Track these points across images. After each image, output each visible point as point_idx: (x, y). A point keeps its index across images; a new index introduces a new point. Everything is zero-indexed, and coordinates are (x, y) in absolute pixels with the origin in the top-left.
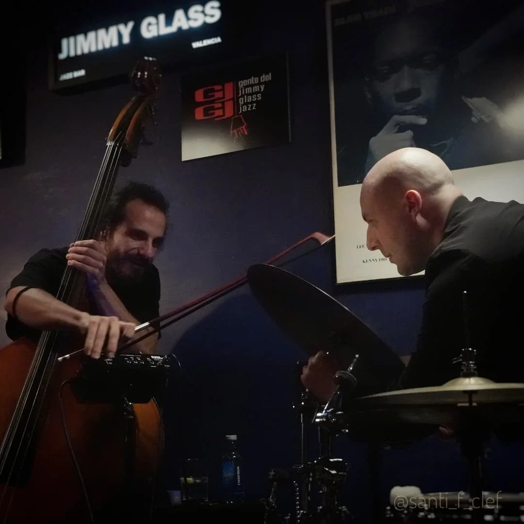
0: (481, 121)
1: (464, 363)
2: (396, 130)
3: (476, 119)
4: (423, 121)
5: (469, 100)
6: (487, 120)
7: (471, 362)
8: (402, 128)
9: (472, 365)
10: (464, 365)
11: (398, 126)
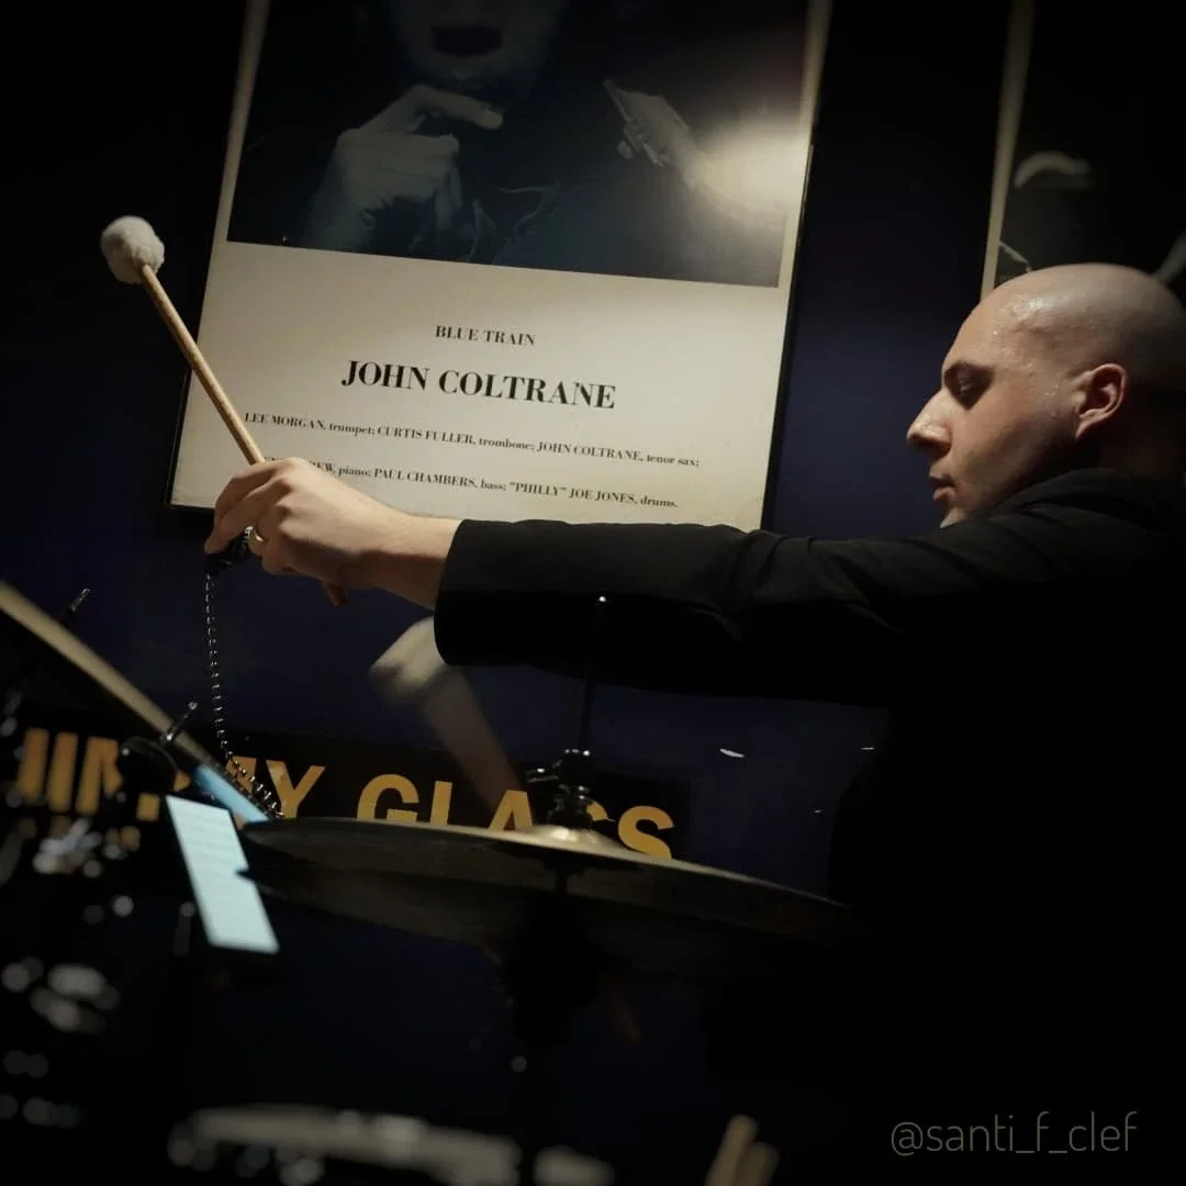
0: (641, 156)
1: (562, 786)
2: (416, 126)
3: (628, 149)
4: (491, 119)
5: (623, 93)
6: (654, 158)
7: (581, 788)
8: (433, 124)
9: (582, 797)
10: (562, 792)
11: (422, 118)
